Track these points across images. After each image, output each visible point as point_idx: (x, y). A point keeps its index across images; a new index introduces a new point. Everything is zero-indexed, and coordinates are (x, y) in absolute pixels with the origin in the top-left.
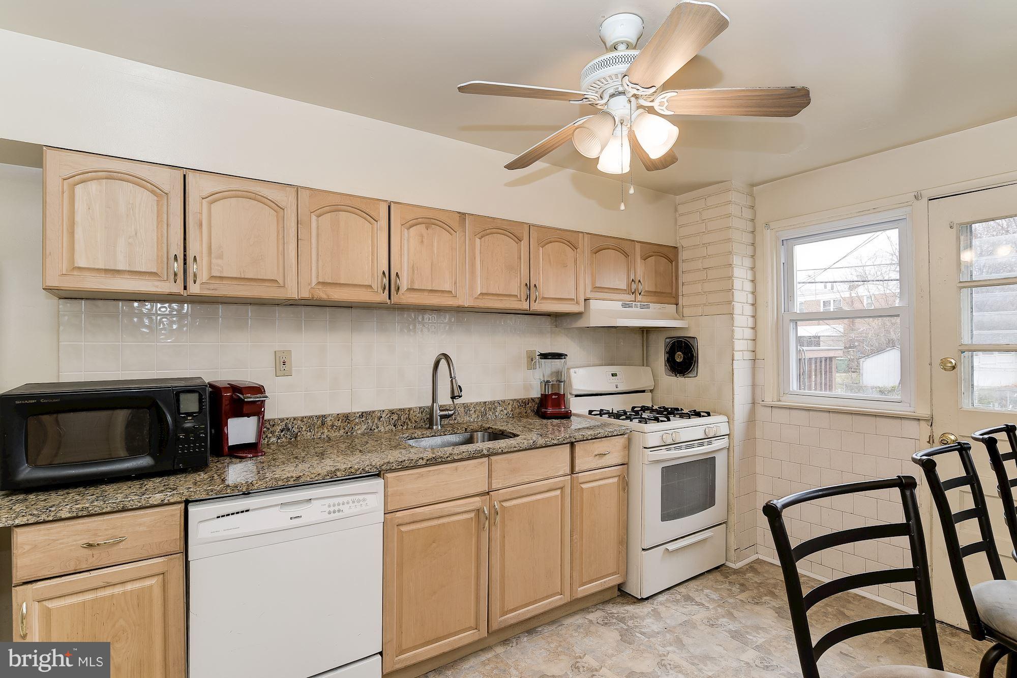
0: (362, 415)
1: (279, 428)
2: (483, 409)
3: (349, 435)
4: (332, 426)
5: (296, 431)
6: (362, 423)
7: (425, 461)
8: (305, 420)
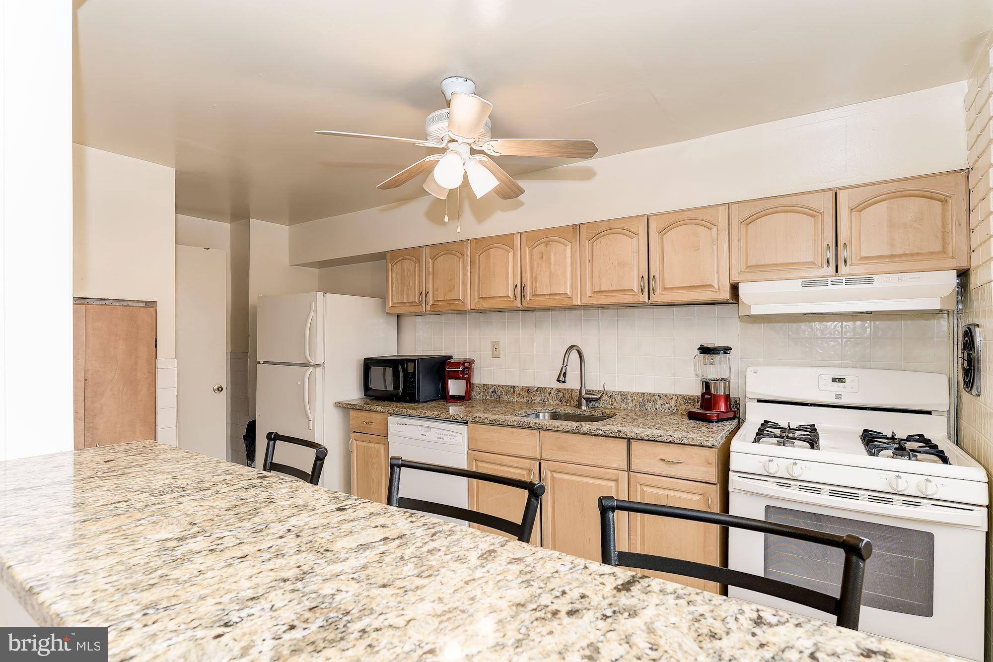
0: (537, 390)
1: (491, 390)
2: (641, 399)
3: (530, 404)
4: (520, 394)
5: (500, 394)
6: (538, 396)
7: (488, 421)
8: (504, 387)
